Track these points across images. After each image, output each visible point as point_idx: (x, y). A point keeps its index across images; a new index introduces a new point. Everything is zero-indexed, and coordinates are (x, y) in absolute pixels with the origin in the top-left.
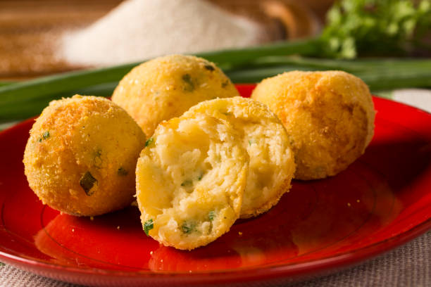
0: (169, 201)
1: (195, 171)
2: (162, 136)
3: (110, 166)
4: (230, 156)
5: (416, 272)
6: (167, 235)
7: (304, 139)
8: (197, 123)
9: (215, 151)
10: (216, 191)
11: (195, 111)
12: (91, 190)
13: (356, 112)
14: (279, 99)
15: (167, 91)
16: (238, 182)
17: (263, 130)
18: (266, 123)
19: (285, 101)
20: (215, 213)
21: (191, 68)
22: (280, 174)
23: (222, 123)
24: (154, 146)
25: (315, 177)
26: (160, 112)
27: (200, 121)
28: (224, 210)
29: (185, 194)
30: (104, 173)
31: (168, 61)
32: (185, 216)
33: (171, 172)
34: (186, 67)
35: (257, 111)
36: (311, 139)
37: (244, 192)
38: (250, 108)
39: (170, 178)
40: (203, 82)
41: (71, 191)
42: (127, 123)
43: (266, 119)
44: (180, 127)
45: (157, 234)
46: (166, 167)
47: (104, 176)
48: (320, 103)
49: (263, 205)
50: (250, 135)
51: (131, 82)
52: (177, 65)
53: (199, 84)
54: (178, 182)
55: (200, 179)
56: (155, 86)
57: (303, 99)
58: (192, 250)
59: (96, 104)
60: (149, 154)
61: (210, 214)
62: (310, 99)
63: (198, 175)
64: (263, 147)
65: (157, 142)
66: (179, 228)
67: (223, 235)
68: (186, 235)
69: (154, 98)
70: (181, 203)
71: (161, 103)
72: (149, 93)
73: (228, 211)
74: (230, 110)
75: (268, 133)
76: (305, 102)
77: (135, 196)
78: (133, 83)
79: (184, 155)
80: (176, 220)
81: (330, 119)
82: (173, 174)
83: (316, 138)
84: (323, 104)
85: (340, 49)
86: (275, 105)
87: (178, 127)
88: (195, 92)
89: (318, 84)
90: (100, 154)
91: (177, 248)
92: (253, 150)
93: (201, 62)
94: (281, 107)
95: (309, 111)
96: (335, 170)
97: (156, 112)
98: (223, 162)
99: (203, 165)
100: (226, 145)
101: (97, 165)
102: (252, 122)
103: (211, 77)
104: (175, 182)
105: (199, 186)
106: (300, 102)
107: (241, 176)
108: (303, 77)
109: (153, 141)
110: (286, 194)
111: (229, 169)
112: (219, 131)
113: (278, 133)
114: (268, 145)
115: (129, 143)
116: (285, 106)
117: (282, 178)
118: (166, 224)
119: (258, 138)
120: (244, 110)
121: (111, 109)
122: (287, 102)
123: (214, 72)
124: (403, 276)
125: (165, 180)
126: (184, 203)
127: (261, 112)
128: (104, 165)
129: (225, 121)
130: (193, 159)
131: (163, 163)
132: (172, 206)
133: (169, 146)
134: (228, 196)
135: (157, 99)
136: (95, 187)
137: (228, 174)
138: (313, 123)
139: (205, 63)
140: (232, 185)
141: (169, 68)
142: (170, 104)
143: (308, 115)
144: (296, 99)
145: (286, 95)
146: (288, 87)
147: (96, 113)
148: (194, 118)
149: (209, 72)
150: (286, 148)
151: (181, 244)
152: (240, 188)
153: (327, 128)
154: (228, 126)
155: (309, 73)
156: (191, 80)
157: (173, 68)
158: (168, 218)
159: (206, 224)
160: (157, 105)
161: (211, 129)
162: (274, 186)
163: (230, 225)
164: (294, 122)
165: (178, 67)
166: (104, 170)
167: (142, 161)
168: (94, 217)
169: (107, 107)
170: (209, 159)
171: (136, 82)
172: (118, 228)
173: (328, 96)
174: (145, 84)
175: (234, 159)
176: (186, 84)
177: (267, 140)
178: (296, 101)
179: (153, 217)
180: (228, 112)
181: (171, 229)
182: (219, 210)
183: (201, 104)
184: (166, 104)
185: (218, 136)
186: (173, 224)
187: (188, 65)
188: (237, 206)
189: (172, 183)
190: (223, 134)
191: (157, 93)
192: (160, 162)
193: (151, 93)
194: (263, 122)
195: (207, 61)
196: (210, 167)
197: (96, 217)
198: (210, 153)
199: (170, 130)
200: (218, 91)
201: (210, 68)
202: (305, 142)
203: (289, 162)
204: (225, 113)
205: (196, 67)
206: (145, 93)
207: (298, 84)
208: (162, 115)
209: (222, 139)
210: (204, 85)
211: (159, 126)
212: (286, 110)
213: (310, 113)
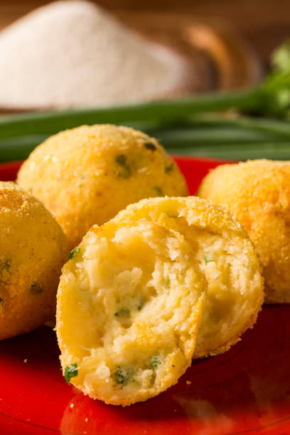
0: (98, 338)
1: (133, 297)
2: (92, 245)
4: (182, 282)
6: (95, 385)
7: (273, 255)
8: (141, 233)
9: (163, 273)
10: (162, 328)
11: (135, 211)
14: (243, 197)
15: (95, 177)
16: (192, 318)
17: (224, 245)
18: (230, 236)
19: (250, 201)
20: (160, 358)
21: (127, 147)
22: (244, 307)
23: (174, 236)
24: (81, 260)
25: (281, 301)
26: (85, 204)
27: (145, 231)
28: (172, 356)
29: (120, 330)
30: (13, 291)
31: (98, 135)
32: (120, 360)
33: (102, 298)
34: (121, 145)
35: (219, 219)
36: (282, 255)
37: (200, 329)
38: (210, 215)
39: (100, 305)
40: (142, 167)
42: (45, 223)
43: (230, 231)
44: (116, 236)
45: (81, 383)
46: (96, 290)
47: (12, 295)
49: (220, 346)
50: (206, 250)
51: (46, 158)
52: (109, 141)
53: (137, 168)
54: (110, 310)
55: (140, 308)
56: (79, 168)
57: (275, 201)
58: (127, 407)
59: (5, 196)
60: (73, 270)
61: (153, 360)
62: (284, 202)
63: (137, 302)
64: (222, 267)
65: (86, 254)
66: (111, 376)
67: (168, 389)
68: (120, 386)
69: (78, 184)
70: (115, 342)
71: (87, 192)
72: (71, 177)
73: (177, 356)
74: (181, 214)
75: (231, 249)
76: (277, 205)
77: (54, 329)
78: (50, 161)
79: (122, 275)
80: (107, 365)
82: (105, 300)
83: (288, 255)
86: (236, 205)
87: (113, 236)
88: (132, 179)
90: (9, 266)
91: (107, 402)
92: (211, 270)
93: (139, 137)
94: (245, 209)
95: (283, 218)
97: (79, 204)
98: (172, 290)
99: (145, 289)
100: (178, 266)
101: (4, 279)
103: (152, 160)
104: (107, 311)
105: (140, 318)
106: (271, 206)
107: (197, 310)
108: (273, 170)
109: (81, 253)
110: (249, 330)
111: (180, 299)
112: (169, 246)
113: (245, 252)
114: (230, 265)
115: (47, 251)
116: (250, 208)
117: (247, 311)
118: (94, 370)
119: (216, 254)
120: (200, 217)
121: (25, 203)
122: (253, 203)
123: (156, 153)
125: (94, 308)
126: (119, 343)
127: (224, 221)
128: (14, 280)
129: (177, 234)
130: (133, 281)
131: (92, 284)
132: (102, 345)
133: (101, 261)
134: (177, 336)
135: (81, 186)
137: (178, 305)
138: (287, 234)
139: (144, 139)
140: (184, 321)
141: (100, 145)
142: (99, 194)
143: (282, 223)
144: (266, 200)
145: (252, 192)
146: (255, 183)
147: (7, 210)
148: (135, 225)
149: (149, 152)
150: (254, 272)
151: (113, 399)
152: (194, 327)
154: (182, 241)
155: (280, 164)
156: (127, 162)
157: (104, 145)
158: (98, 362)
159: (147, 372)
160: (81, 193)
161: (157, 243)
162: (234, 322)
163: (179, 376)
164: (262, 232)
165: (111, 144)
166: (12, 288)
167: (66, 279)
169: (20, 201)
170: (154, 282)
171: (54, 159)
172: (25, 361)
174: (66, 164)
175: (188, 286)
176: (120, 169)
177: (228, 259)
178: (266, 204)
179: (77, 360)
180: (179, 216)
181: (102, 378)
182: (166, 354)
183: (143, 203)
184: (93, 194)
185: (167, 253)
186: (103, 372)
187: (124, 142)
188: (189, 351)
189: (104, 312)
190: (176, 252)
191: (82, 178)
192: (89, 282)
193: (74, 177)
194: (225, 235)
195: (146, 137)
196: (153, 292)
198: (156, 274)
199: (103, 239)
200: (161, 178)
201: (150, 147)
202: (274, 258)
203: (256, 291)
204: (175, 217)
205: (133, 145)
206: (67, 177)
207: (268, 180)
208: (87, 208)
209: (173, 257)
210: (143, 170)
211: (89, 233)
212: (252, 213)
213: (283, 221)
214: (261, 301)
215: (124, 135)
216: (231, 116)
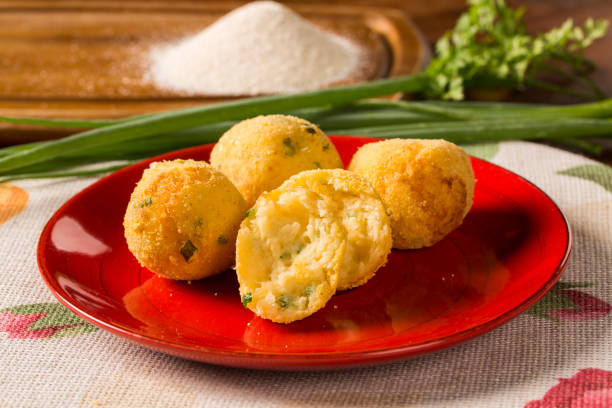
0: (267, 274)
1: (293, 244)
2: (262, 206)
3: (211, 235)
4: (329, 232)
5: (502, 356)
6: (264, 309)
7: (402, 212)
8: (298, 197)
9: (315, 226)
10: (314, 267)
12: (191, 259)
13: (455, 185)
14: (379, 168)
15: (267, 155)
16: (335, 259)
17: (362, 204)
18: (366, 198)
19: (385, 171)
20: (312, 289)
21: (292, 132)
22: (377, 249)
23: (322, 199)
24: (255, 217)
25: (412, 247)
26: (260, 177)
27: (301, 195)
28: (321, 286)
29: (283, 268)
30: (204, 242)
31: (269, 123)
32: (283, 290)
33: (270, 244)
34: (288, 130)
35: (357, 186)
36: (409, 212)
37: (342, 266)
38: (350, 182)
39: (269, 251)
40: (304, 147)
41: (171, 258)
42: (229, 191)
43: (365, 194)
44: (280, 199)
45: (255, 307)
46: (265, 239)
47: (204, 245)
48: (419, 176)
49: (359, 280)
50: (349, 208)
51: (231, 141)
52: (278, 128)
53: (299, 148)
54: (277, 254)
55: (298, 252)
56: (255, 149)
57: (403, 171)
58: (288, 324)
59: (198, 172)
60: (249, 225)
61: (307, 290)
62: (410, 172)
63: (297, 248)
64: (361, 221)
65: (258, 214)
66: (276, 302)
67: (319, 311)
68: (283, 309)
69: (254, 161)
70: (279, 277)
71: (261, 167)
72: (250, 156)
73: (324, 287)
74: (330, 182)
75: (367, 208)
76: (405, 174)
77: (235, 269)
78: (233, 143)
79: (285, 227)
80: (273, 294)
81: (429, 193)
82: (272, 247)
83: (413, 211)
84: (422, 177)
85: (447, 88)
86: (374, 175)
87: (278, 199)
88: (295, 156)
89: (419, 156)
90: (201, 224)
91: (274, 321)
92: (351, 223)
93: (302, 124)
94: (381, 178)
95: (409, 184)
96: (432, 242)
97: (256, 176)
98: (321, 238)
99: (302, 238)
100: (325, 221)
101: (198, 233)
102: (351, 195)
103: (313, 141)
104: (274, 255)
105: (298, 259)
106: (400, 174)
107: (339, 252)
108: (403, 147)
109: (254, 213)
110: (382, 268)
111: (327, 245)
112: (318, 206)
113: (377, 208)
114: (366, 219)
115: (229, 212)
116: (385, 177)
117: (378, 254)
118: (264, 297)
119: (356, 211)
121: (213, 177)
122: (387, 172)
123: (315, 135)
124: (489, 359)
125: (265, 253)
126: (283, 277)
127: (361, 187)
128: (205, 234)
129: (325, 197)
130: (292, 233)
131: (263, 235)
132: (270, 279)
133: (269, 218)
134: (325, 271)
135: (257, 163)
136: (195, 256)
137: (325, 250)
138: (412, 196)
139: (306, 125)
140: (330, 261)
141: (271, 131)
142: (270, 169)
143: (408, 188)
144: (396, 171)
145: (387, 165)
146: (389, 158)
147: (199, 183)
148: (293, 191)
149: (310, 135)
150: (383, 223)
151: (278, 318)
152: (337, 265)
153: (425, 202)
154: (328, 202)
155: (409, 141)
156: (292, 144)
157: (274, 131)
158: (267, 292)
159: (303, 299)
160: (257, 168)
161: (310, 204)
162: (370, 260)
163: (326, 301)
164: (393, 195)
165: (280, 130)
166: (204, 239)
167: (243, 232)
168: (192, 281)
169: (209, 175)
170: (309, 233)
171: (237, 142)
172: (216, 294)
173: (428, 170)
174: (245, 146)
175: (332, 235)
176: (287, 149)
177: (365, 215)
178: (396, 173)
179: (251, 291)
180: (328, 184)
181: (269, 303)
182: (316, 286)
183: (302, 174)
184: (266, 169)
185: (317, 212)
186: (270, 298)
187: (290, 127)
188: (333, 282)
189: (271, 255)
190: (323, 210)
191: (258, 157)
192: (260, 234)
194: (362, 197)
195: (308, 123)
196: (308, 241)
197: (194, 281)
198: (309, 227)
199: (271, 202)
200: (319, 155)
201: (311, 131)
202: (403, 214)
203: (386, 238)
204: (325, 184)
205: (297, 130)
206: (246, 156)
207: (399, 155)
208: (262, 179)
209: (321, 215)
210: (305, 149)
211: (260, 198)
212: (386, 181)
213: (409, 186)
214: (390, 245)
215: (290, 123)
216: (396, 99)
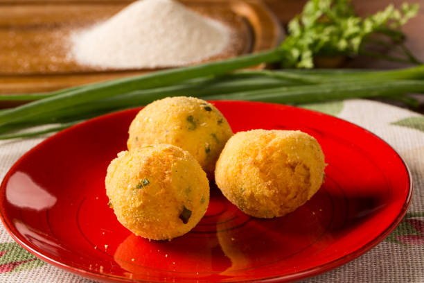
13: (298, 169)
15: (174, 130)
21: (193, 111)
31: (175, 104)
34: (190, 110)
40: (203, 122)
48: (268, 161)
52: (183, 108)
53: (200, 124)
56: (165, 125)
69: (165, 135)
76: (256, 158)
81: (274, 174)
83: (261, 189)
89: (269, 145)
93: (201, 104)
94: (240, 160)
95: (259, 166)
103: (209, 117)
106: (253, 159)
122: (244, 156)
123: (211, 113)
138: (260, 177)
139: (204, 104)
141: (177, 111)
142: (177, 140)
144: (250, 155)
149: (208, 112)
153: (270, 182)
156: (194, 120)
157: (179, 110)
165: (184, 110)
171: (150, 120)
174: (157, 123)
176: (190, 125)
178: (250, 157)
184: (174, 141)
187: (191, 107)
191: (167, 131)
193: (162, 131)
200: (215, 128)
201: (208, 109)
202: (253, 191)
205: (197, 109)
206: (158, 131)
210: (204, 124)
212: (243, 163)
213: (258, 168)
215: (191, 102)
